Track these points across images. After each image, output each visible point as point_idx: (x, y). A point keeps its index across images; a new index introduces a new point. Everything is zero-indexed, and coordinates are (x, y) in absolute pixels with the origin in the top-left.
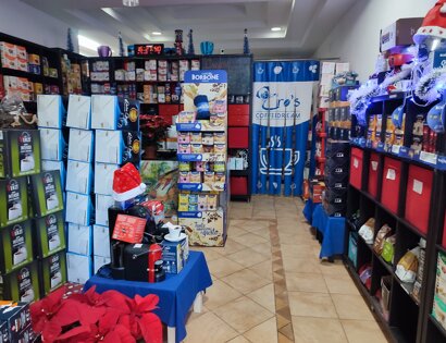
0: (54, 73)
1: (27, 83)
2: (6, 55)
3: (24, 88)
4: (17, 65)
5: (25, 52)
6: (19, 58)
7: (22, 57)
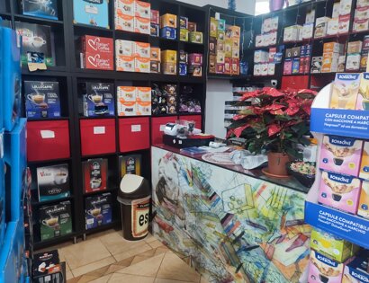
0: (198, 38)
1: (148, 48)
2: (120, 14)
3: (142, 55)
4: (136, 27)
5: (149, 9)
6: (138, 17)
7: (143, 15)
